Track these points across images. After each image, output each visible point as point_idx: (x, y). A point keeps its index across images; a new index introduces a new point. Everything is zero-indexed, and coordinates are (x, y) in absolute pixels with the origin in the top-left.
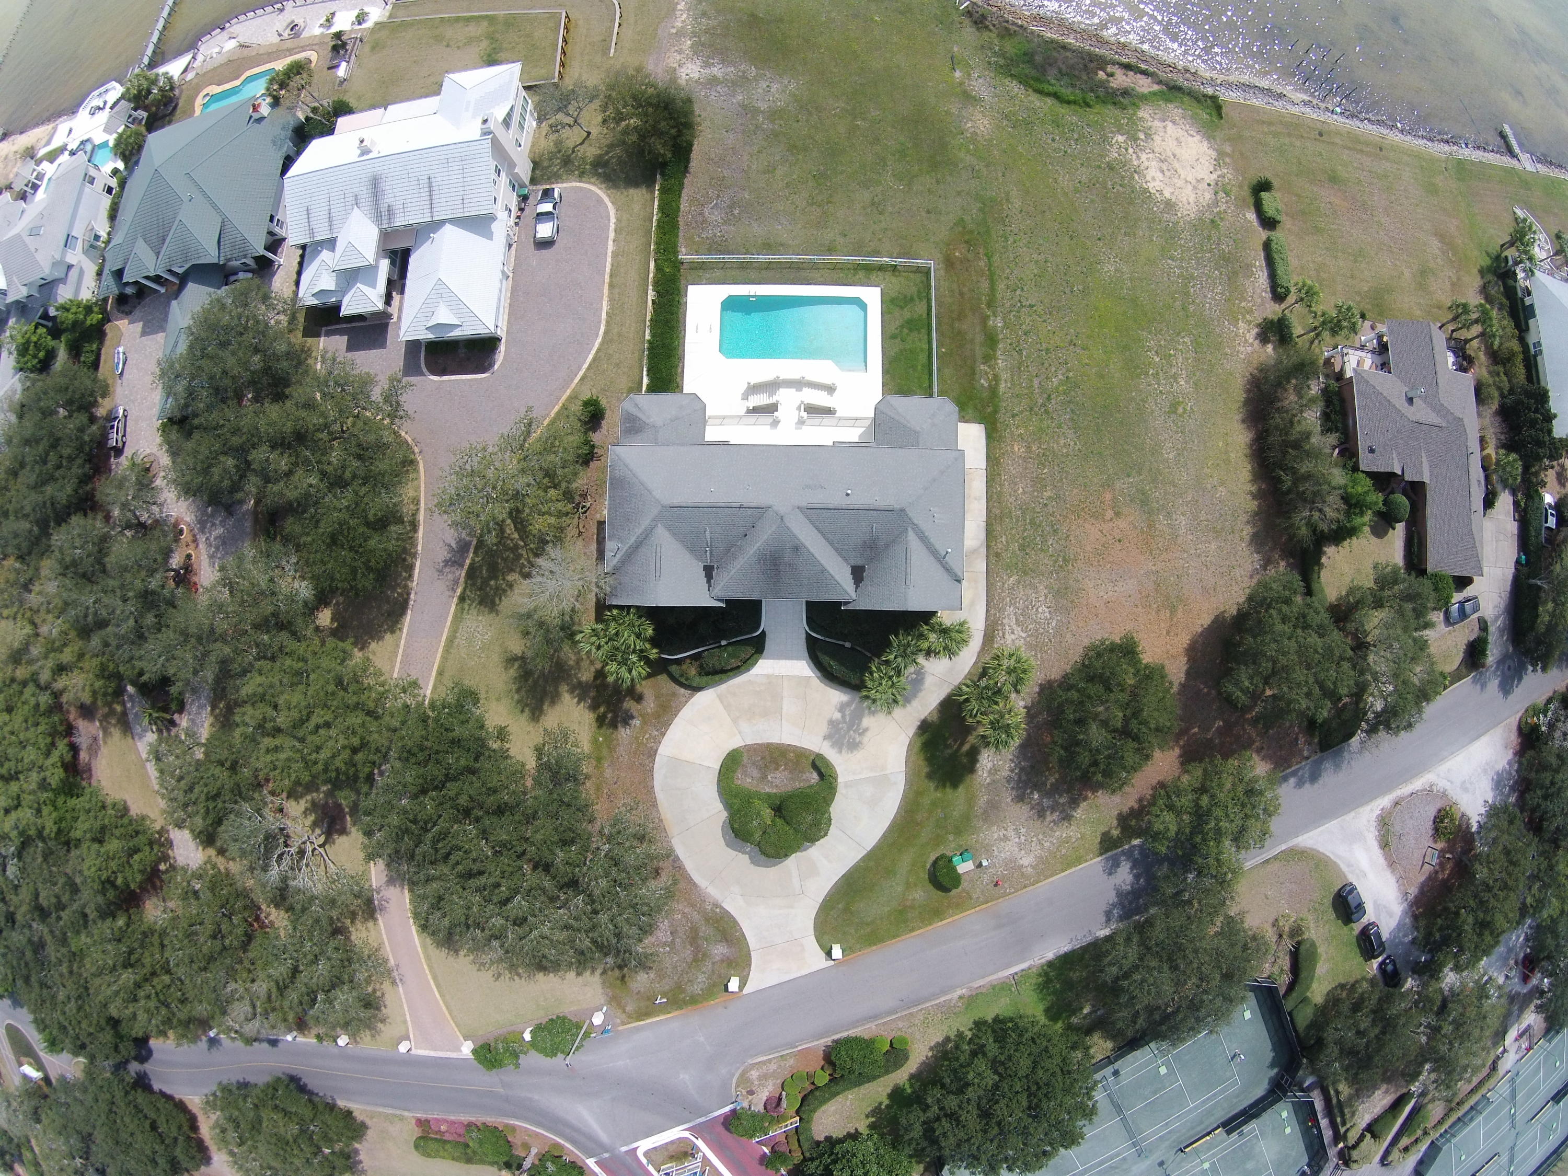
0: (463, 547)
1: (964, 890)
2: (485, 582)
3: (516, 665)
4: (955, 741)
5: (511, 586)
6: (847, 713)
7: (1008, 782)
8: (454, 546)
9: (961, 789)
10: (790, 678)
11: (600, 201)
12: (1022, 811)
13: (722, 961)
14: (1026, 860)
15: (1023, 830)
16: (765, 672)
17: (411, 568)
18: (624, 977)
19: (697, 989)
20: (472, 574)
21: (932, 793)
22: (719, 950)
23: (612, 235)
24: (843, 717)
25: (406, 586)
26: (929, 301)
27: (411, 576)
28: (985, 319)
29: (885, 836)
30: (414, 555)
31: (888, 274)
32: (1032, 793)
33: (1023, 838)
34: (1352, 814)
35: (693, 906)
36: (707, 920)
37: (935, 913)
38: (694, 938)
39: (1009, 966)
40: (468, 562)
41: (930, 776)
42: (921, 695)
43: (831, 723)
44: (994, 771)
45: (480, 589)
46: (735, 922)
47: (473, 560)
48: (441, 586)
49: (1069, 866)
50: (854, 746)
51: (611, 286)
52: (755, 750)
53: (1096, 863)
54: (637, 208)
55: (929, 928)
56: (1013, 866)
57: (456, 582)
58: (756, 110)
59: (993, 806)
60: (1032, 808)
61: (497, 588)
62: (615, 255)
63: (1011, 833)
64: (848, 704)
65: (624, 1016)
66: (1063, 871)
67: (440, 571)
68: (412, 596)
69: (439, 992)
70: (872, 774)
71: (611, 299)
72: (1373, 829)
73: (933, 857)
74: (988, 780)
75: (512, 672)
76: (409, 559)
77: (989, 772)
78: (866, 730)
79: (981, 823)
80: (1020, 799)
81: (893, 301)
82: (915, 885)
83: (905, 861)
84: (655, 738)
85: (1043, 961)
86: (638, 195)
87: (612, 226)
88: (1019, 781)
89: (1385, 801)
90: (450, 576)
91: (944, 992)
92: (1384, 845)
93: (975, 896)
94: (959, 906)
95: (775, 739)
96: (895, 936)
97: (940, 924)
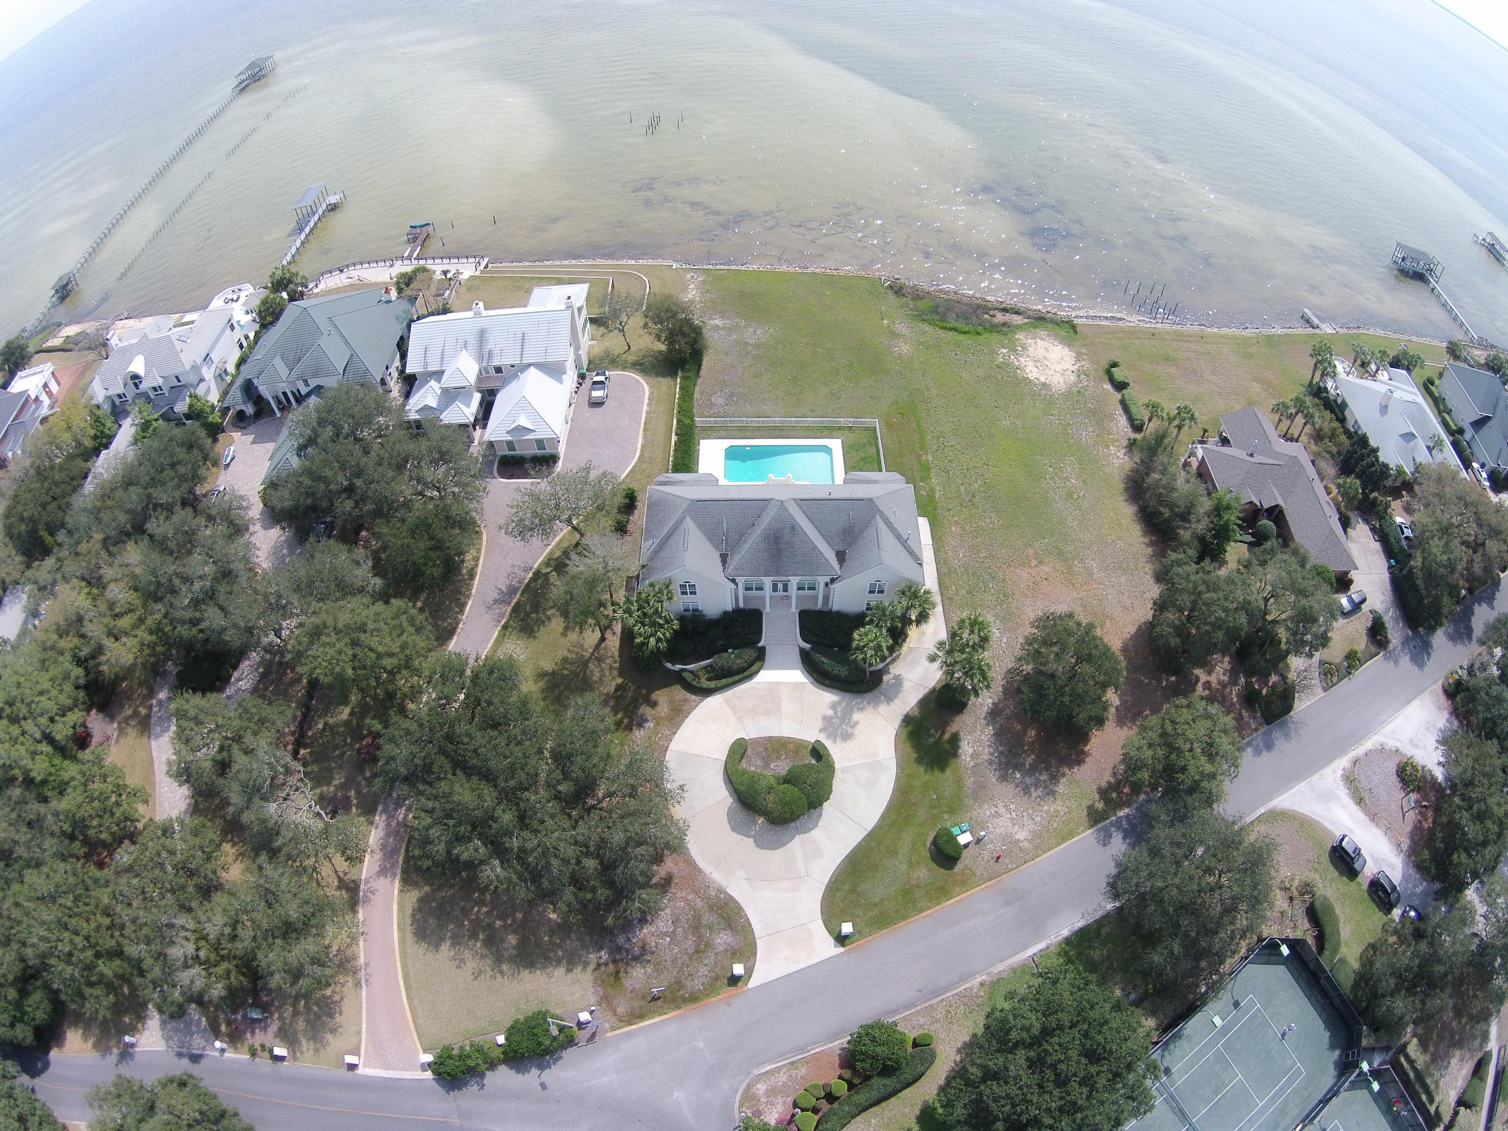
0: (512, 591)
1: (966, 868)
2: (527, 615)
3: (546, 679)
4: (937, 731)
5: (549, 619)
6: (839, 709)
7: (990, 764)
8: (504, 589)
9: (948, 772)
10: (787, 684)
11: (638, 382)
12: (1008, 789)
13: (726, 951)
14: (1021, 835)
15: (1013, 806)
16: (766, 680)
17: (464, 605)
18: (618, 972)
19: (697, 984)
20: (516, 609)
21: (922, 776)
22: (723, 939)
23: (646, 401)
24: (835, 713)
25: (456, 618)
26: (877, 447)
27: (462, 611)
28: (919, 457)
29: (883, 817)
30: (468, 597)
31: (846, 432)
32: (1013, 773)
33: (1014, 814)
34: (1317, 776)
35: (697, 892)
36: (711, 907)
37: (941, 893)
38: (696, 925)
39: (1026, 947)
40: (515, 601)
41: (919, 761)
42: (901, 695)
43: (825, 718)
44: (975, 755)
45: (523, 620)
46: (740, 908)
47: (519, 600)
48: (487, 618)
49: (1064, 839)
50: (847, 737)
51: (645, 429)
52: (758, 743)
53: (1088, 835)
54: (664, 388)
55: (938, 907)
56: (1008, 839)
57: (502, 616)
58: (747, 344)
59: (981, 787)
60: (1017, 786)
61: (538, 620)
62: (648, 413)
63: (1002, 810)
64: (839, 703)
65: (614, 1019)
66: (1059, 844)
67: (489, 608)
68: (460, 626)
69: (408, 995)
70: (866, 761)
71: (644, 437)
72: (1342, 787)
73: (932, 835)
74: (972, 764)
75: (541, 684)
76: (463, 599)
77: (971, 756)
78: (856, 723)
79: (972, 802)
80: (1004, 778)
81: (850, 446)
82: (918, 864)
83: (905, 842)
84: (666, 737)
85: (1060, 938)
86: (665, 383)
87: (647, 396)
88: (1000, 763)
89: (1343, 762)
90: (497, 611)
91: (963, 979)
92: (1359, 801)
93: (978, 873)
94: (965, 883)
95: (776, 733)
96: (905, 917)
97: (948, 903)
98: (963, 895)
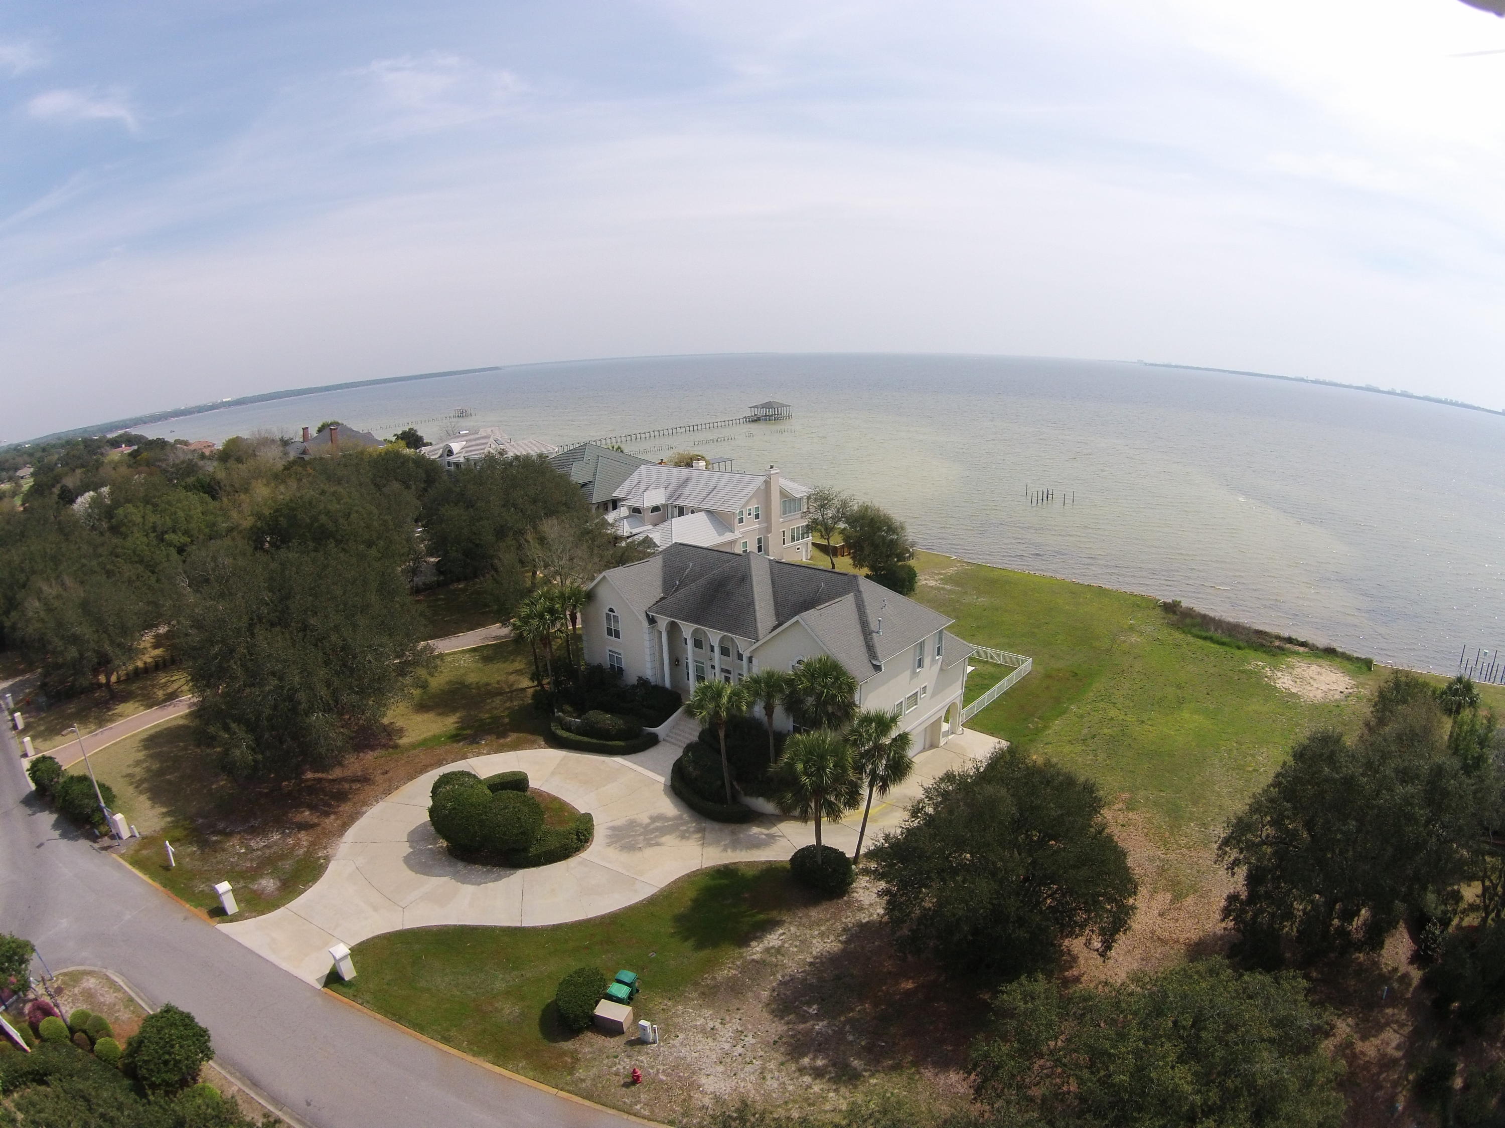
10: (640, 775)
13: (254, 892)
15: (750, 1040)
16: (625, 763)
19: (200, 887)
22: (266, 883)
24: (649, 824)
31: (989, 666)
33: (739, 1049)
36: (302, 860)
37: (501, 1050)
38: (272, 860)
41: (680, 918)
43: (634, 820)
44: (774, 955)
46: (316, 879)
52: (541, 795)
55: (470, 1058)
59: (735, 989)
63: (727, 1033)
65: (132, 852)
70: (621, 871)
74: (755, 959)
77: (767, 952)
78: (659, 844)
79: (694, 995)
81: (980, 674)
82: (521, 998)
83: (544, 967)
84: (479, 753)
93: (580, 1073)
94: (545, 1068)
95: (568, 798)
96: (419, 1027)
97: (489, 1066)
98: (520, 1078)
